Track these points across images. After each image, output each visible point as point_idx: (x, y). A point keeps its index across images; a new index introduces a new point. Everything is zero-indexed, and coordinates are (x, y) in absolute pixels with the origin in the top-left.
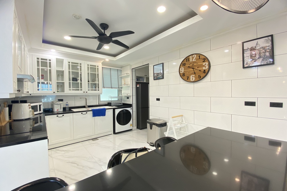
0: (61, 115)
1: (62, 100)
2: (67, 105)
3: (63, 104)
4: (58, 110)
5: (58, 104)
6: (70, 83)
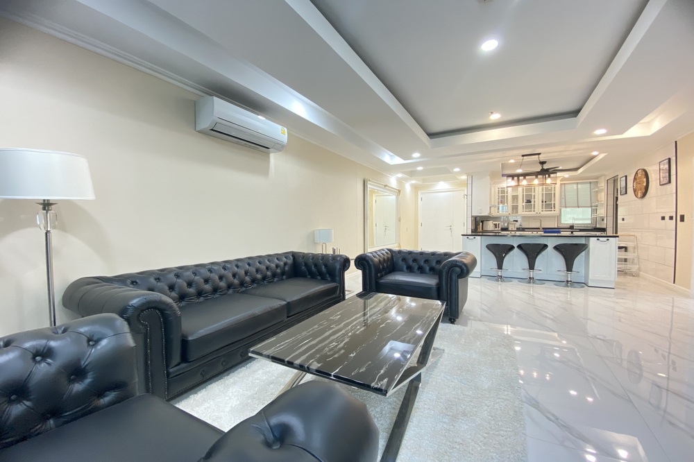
1: (516, 221)
2: (520, 225)
3: (517, 225)
4: (511, 229)
5: (512, 224)
6: (523, 205)
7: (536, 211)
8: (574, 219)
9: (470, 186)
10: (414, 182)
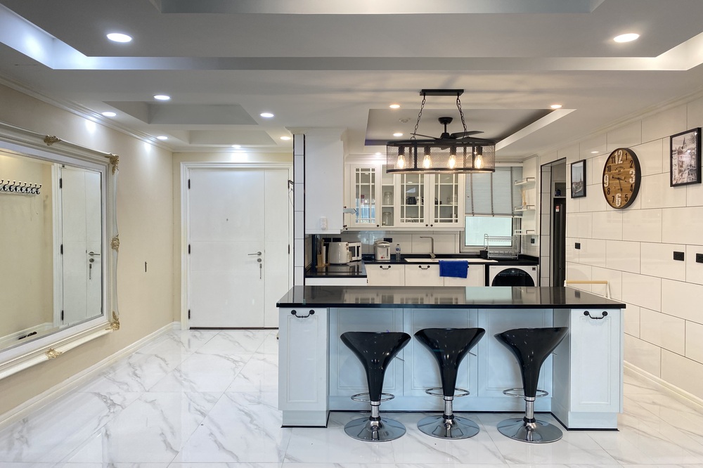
0: (387, 266)
1: (390, 240)
2: (397, 250)
3: (391, 248)
4: (382, 258)
5: (383, 247)
6: (402, 208)
7: (426, 222)
8: (487, 238)
9: (299, 160)
10: (163, 138)
